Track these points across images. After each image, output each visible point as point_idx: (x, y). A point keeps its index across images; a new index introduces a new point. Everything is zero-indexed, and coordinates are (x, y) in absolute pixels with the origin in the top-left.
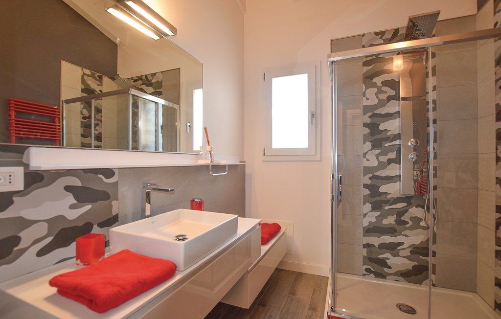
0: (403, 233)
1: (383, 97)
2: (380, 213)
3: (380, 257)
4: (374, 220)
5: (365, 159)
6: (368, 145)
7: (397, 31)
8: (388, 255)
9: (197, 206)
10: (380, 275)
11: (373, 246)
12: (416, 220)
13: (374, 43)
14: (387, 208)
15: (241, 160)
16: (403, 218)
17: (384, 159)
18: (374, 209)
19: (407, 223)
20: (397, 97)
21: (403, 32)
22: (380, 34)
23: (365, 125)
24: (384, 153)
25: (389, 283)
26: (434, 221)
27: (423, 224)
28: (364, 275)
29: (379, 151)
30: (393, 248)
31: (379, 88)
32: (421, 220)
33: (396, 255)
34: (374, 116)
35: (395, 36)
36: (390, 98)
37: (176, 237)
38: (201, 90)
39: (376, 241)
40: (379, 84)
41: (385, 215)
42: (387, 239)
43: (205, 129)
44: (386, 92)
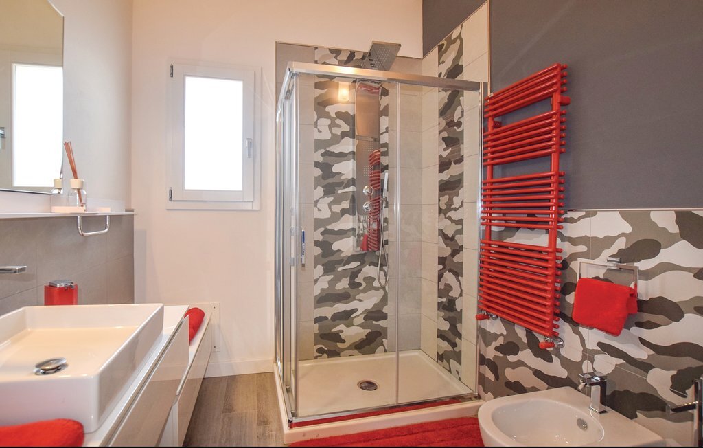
0: (357, 297)
1: (337, 131)
2: (332, 276)
3: (333, 330)
4: (326, 286)
5: (316, 209)
6: (320, 191)
7: (352, 54)
8: (341, 327)
9: (61, 295)
10: (334, 353)
11: (325, 318)
12: (369, 280)
13: (327, 62)
14: (340, 269)
15: (127, 208)
16: (356, 280)
17: (337, 209)
18: (326, 272)
19: (361, 285)
20: (351, 134)
21: (358, 56)
22: (336, 52)
23: (317, 165)
24: (337, 201)
25: (343, 360)
26: (386, 279)
27: (376, 284)
28: (316, 358)
29: (331, 199)
30: (346, 316)
31: (333, 120)
32: (374, 279)
33: (350, 325)
34: (326, 154)
35: (350, 59)
36: (344, 135)
37: (39, 366)
38: (60, 69)
39: (328, 311)
40: (333, 115)
41: (337, 279)
42: (341, 307)
43: (67, 146)
44: (339, 126)
